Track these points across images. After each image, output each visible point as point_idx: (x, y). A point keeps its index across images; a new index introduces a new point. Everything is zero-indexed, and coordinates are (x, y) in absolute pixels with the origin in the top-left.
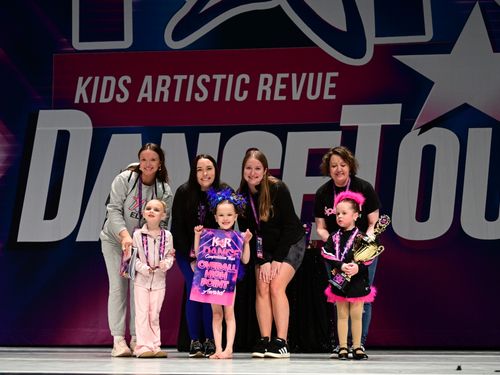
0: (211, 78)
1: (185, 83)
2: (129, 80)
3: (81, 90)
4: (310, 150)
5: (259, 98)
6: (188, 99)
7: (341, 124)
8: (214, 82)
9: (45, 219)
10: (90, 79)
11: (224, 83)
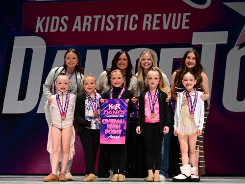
0: (115, 17)
1: (100, 20)
2: (67, 19)
3: (39, 24)
4: (174, 59)
5: (144, 28)
6: (102, 29)
7: (192, 44)
8: (117, 19)
9: (18, 100)
10: (44, 18)
11: (123, 19)
